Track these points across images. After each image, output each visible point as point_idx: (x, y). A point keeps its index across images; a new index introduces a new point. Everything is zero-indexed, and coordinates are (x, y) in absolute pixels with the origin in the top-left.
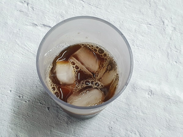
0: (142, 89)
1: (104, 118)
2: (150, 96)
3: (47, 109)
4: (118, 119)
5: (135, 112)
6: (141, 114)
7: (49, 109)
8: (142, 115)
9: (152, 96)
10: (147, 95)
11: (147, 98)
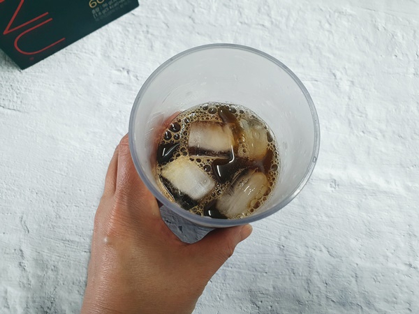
0: (320, 180)
1: (269, 232)
2: (333, 189)
3: (178, 229)
4: (291, 231)
5: (315, 217)
6: (325, 219)
7: (181, 230)
8: (327, 219)
9: (337, 189)
10: (329, 189)
11: (330, 192)
